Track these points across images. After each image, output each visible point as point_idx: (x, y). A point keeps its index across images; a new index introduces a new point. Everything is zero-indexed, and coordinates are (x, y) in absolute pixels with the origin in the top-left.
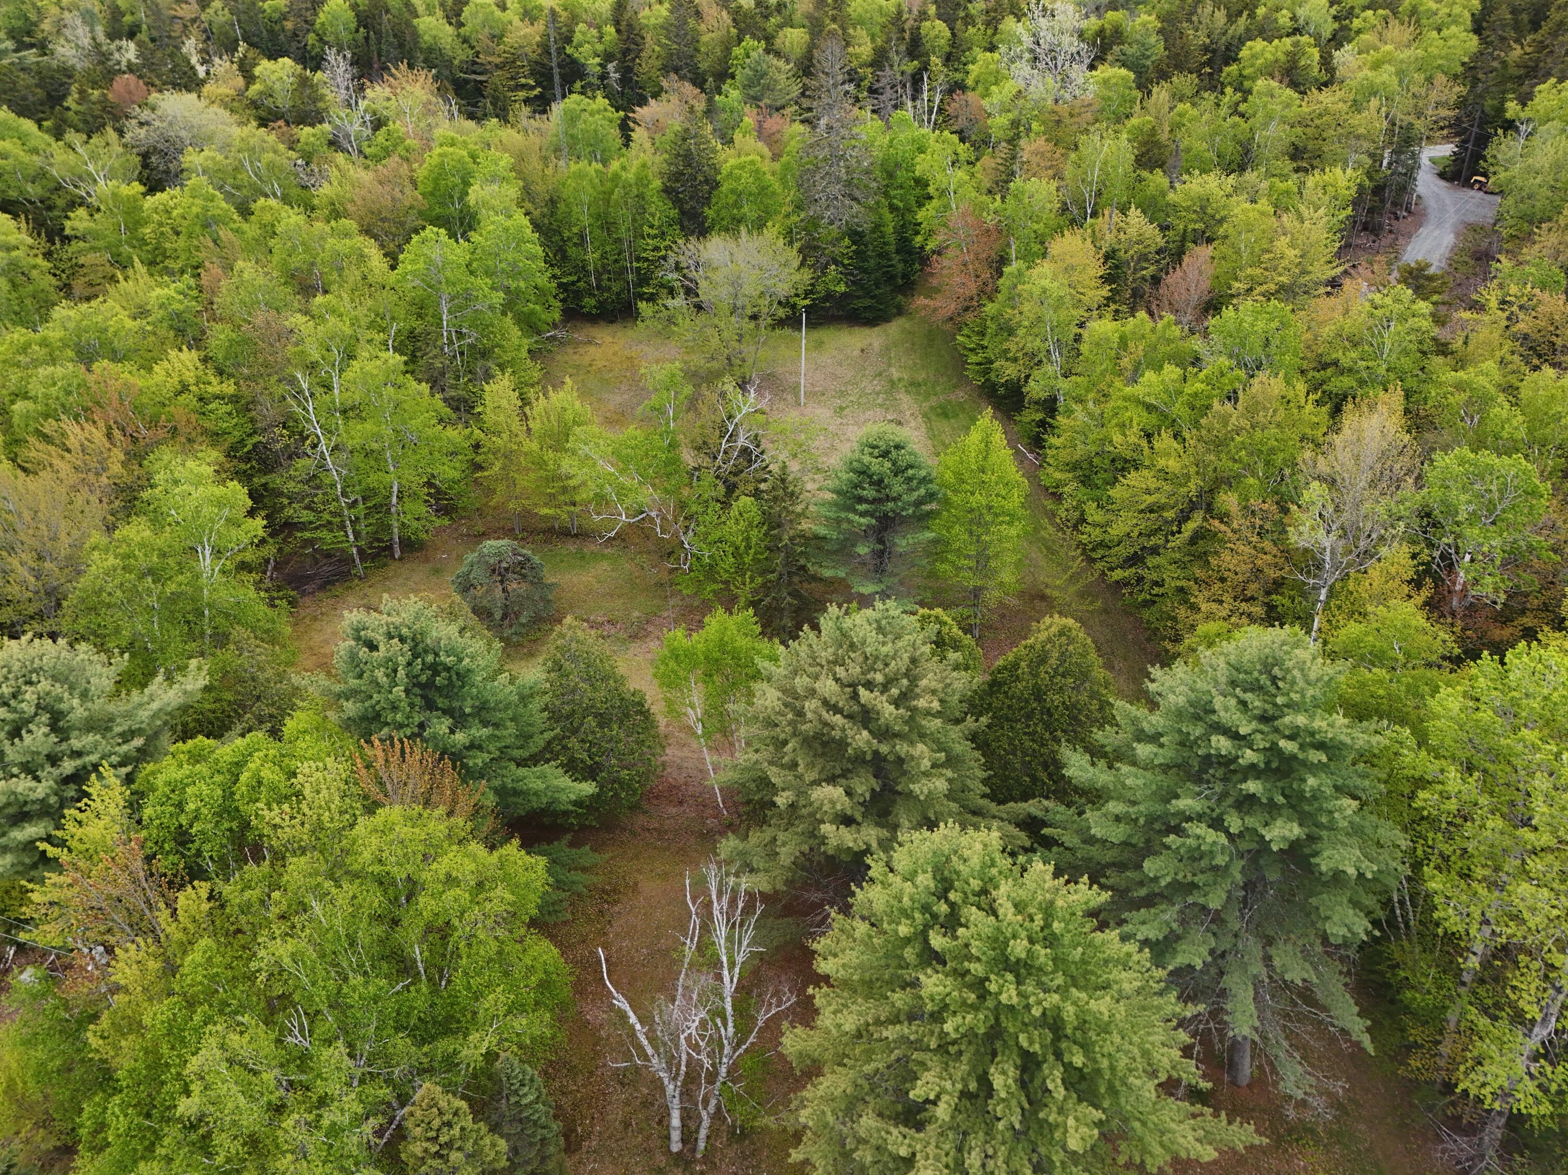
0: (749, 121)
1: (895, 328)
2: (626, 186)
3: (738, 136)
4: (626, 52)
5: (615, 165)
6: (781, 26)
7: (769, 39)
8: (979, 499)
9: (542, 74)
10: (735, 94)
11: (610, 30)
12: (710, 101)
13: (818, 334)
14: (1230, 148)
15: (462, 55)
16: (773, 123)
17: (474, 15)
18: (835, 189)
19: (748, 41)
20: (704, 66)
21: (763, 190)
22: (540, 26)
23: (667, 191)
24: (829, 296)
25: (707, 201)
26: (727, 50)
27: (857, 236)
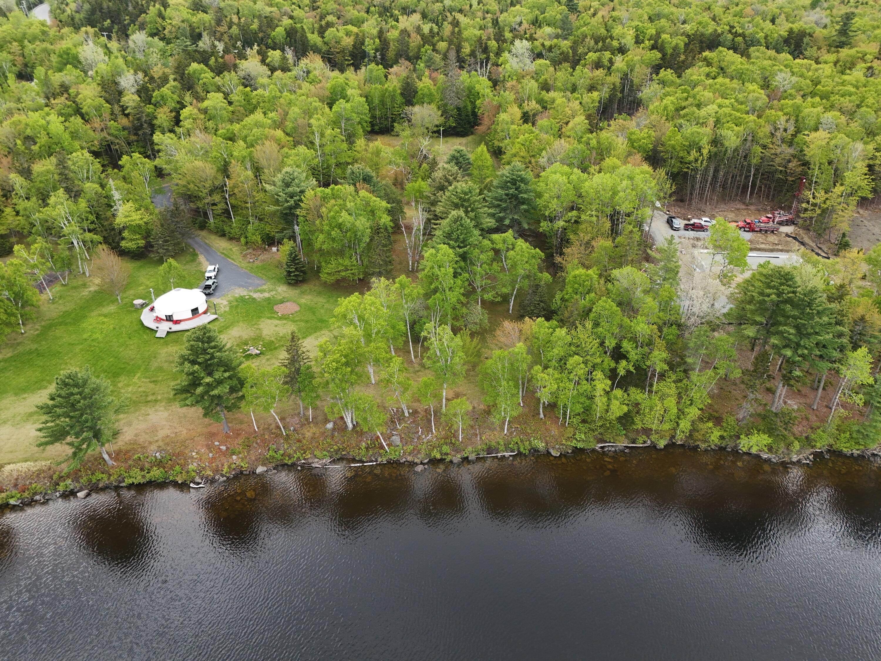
0: (427, 74)
1: (470, 138)
2: (390, 92)
3: (423, 78)
4: (383, 49)
5: (386, 86)
6: (438, 41)
7: (434, 45)
8: (480, 163)
9: (353, 55)
10: (422, 65)
11: (377, 40)
12: (415, 67)
13: (446, 139)
14: (569, 85)
15: (325, 48)
16: (435, 75)
17: (329, 35)
18: (452, 95)
19: (427, 46)
20: (411, 54)
21: (431, 94)
22: (352, 38)
23: (402, 94)
24: (450, 127)
25: (414, 97)
26: (419, 49)
27: (459, 109)
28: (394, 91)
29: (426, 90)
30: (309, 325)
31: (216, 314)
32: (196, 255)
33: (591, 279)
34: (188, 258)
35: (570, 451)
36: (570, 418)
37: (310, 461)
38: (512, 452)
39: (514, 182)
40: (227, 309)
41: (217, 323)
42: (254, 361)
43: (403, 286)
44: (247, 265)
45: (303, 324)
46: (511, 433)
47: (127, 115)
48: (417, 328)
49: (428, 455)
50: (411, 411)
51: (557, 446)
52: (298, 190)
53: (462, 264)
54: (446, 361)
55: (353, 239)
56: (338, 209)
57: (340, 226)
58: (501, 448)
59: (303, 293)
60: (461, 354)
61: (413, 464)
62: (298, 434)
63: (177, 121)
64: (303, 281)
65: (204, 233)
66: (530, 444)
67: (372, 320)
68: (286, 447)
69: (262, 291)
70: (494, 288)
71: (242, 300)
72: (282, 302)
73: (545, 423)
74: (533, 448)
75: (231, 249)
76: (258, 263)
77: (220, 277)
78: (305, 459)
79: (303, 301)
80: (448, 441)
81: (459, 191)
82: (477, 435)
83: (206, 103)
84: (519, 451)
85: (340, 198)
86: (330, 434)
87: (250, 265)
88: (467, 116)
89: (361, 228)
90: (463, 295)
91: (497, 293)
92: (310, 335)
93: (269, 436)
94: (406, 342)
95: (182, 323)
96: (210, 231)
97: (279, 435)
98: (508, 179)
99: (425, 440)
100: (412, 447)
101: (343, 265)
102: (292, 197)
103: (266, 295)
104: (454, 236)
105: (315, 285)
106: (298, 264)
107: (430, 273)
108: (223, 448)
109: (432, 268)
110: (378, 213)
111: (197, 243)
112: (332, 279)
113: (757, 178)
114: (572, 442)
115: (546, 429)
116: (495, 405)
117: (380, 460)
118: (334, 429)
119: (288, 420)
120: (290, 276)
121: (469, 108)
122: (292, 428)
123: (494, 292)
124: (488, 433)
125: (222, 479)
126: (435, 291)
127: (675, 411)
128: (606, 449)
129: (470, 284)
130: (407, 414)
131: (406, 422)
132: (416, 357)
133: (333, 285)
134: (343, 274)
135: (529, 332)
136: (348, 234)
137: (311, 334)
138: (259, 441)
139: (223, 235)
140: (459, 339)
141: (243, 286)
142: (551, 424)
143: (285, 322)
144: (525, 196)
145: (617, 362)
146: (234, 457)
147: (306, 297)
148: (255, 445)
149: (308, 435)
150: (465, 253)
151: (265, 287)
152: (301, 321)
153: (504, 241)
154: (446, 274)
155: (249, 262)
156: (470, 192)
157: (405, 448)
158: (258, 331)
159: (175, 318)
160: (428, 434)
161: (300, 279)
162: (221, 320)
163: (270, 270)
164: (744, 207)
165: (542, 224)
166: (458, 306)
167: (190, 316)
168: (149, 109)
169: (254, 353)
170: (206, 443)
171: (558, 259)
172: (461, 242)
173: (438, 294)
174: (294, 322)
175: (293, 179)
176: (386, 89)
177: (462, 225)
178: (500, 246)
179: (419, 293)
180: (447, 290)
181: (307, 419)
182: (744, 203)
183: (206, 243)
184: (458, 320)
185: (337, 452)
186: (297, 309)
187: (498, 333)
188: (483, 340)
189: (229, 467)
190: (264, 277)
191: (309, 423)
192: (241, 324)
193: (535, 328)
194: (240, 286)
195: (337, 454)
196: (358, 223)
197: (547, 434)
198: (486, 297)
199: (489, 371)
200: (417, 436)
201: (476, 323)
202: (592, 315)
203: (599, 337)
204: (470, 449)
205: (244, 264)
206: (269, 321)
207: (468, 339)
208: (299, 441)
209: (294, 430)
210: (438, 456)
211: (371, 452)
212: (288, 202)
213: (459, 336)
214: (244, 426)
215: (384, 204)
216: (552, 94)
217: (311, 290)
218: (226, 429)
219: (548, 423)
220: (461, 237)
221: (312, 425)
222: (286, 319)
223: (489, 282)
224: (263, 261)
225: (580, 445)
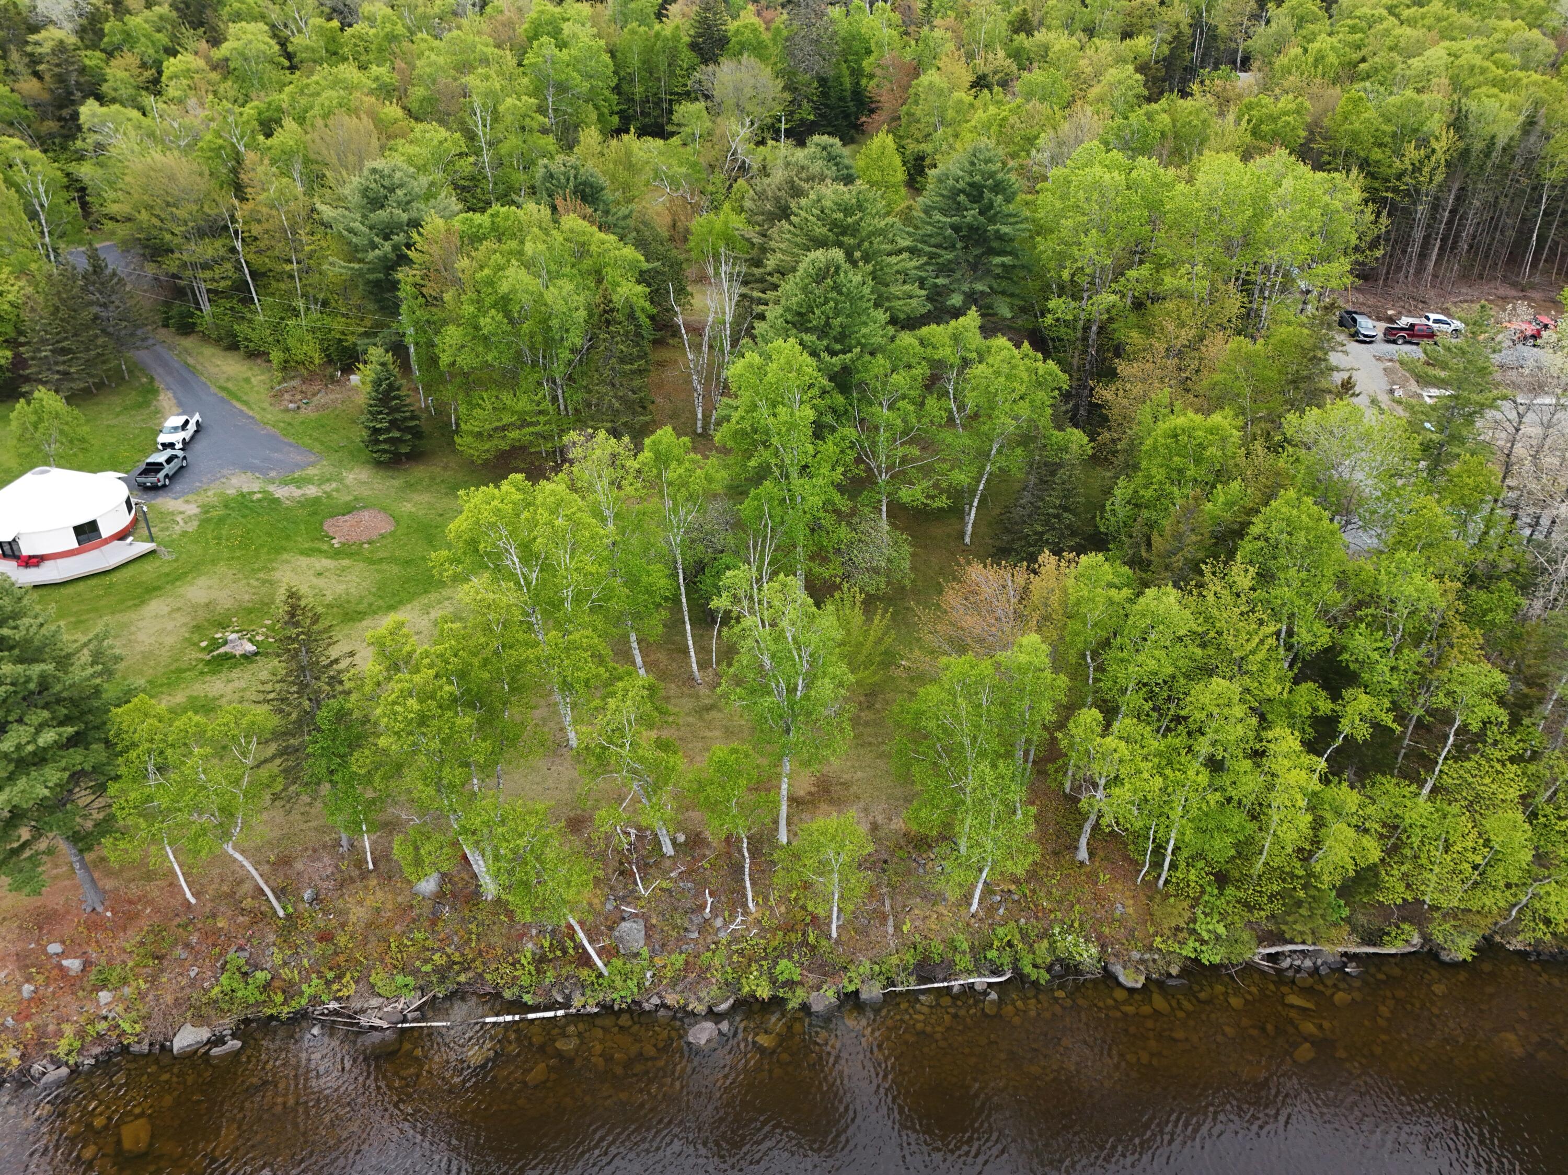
2: (665, 41)
5: (659, 28)
8: (877, 176)
23: (693, 45)
25: (721, 48)
27: (823, 81)
28: (676, 38)
29: (747, 33)
30: (411, 571)
31: (152, 539)
32: (155, 392)
33: (1224, 439)
34: (132, 397)
35: (1174, 971)
36: (1173, 866)
37: (356, 1005)
38: (994, 973)
39: (975, 193)
40: (192, 527)
41: (148, 567)
42: (235, 674)
43: (662, 459)
44: (281, 416)
45: (395, 569)
46: (991, 910)
47: (37, 75)
48: (707, 580)
49: (732, 986)
50: (681, 838)
51: (1136, 955)
52: (405, 217)
53: (840, 399)
54: (792, 690)
55: (539, 339)
56: (502, 261)
57: (504, 303)
58: (964, 961)
59: (410, 486)
60: (841, 669)
61: (684, 1016)
62: (326, 913)
63: (154, 86)
64: (416, 456)
65: (188, 342)
66: (1052, 948)
67: (563, 557)
68: (278, 959)
69: (300, 483)
70: (927, 471)
71: (243, 503)
72: (349, 509)
73: (1092, 877)
74: (1059, 960)
75: (247, 380)
76: (308, 413)
77: (199, 447)
78: (338, 999)
79: (408, 507)
80: (798, 937)
81: (828, 203)
82: (884, 918)
83: (225, 49)
84: (1016, 969)
85: (513, 236)
86: (426, 912)
87: (288, 417)
88: (841, 99)
89: (560, 307)
90: (839, 487)
91: (936, 486)
92: (410, 601)
93: (233, 918)
94: (675, 625)
95: (48, 564)
96: (206, 338)
97: (261, 917)
98: (961, 185)
99: (723, 936)
100: (679, 960)
101: (514, 413)
102: (387, 238)
103: (312, 491)
104: (816, 319)
105: (445, 468)
106: (397, 409)
107: (746, 425)
108: (73, 964)
109: (754, 407)
110: (610, 274)
111: (165, 364)
112: (485, 449)
113: (1550, 224)
114: (1182, 943)
115: (1097, 897)
116: (947, 836)
117: (577, 1001)
118: (440, 897)
119: (299, 866)
120: (377, 442)
121: (847, 82)
122: (307, 894)
123: (926, 483)
124: (919, 908)
125: (56, 1074)
126: (762, 473)
127: (1527, 856)
128: (1286, 963)
129: (858, 460)
130: (668, 849)
131: (665, 874)
132: (702, 666)
133: (486, 463)
134: (514, 434)
135: (1055, 598)
136: (526, 327)
137: (412, 597)
138: (194, 939)
139: (232, 344)
140: (833, 619)
141: (253, 469)
142: (1114, 879)
143: (346, 562)
144: (1005, 229)
145: (1335, 696)
146: (104, 996)
147: (416, 497)
148: (179, 952)
149: (358, 914)
150: (846, 370)
151: (311, 471)
152: (392, 560)
153: (956, 338)
154: (792, 426)
155: (287, 410)
156: (860, 207)
157: (658, 962)
158: (264, 590)
159: (26, 550)
160: (732, 916)
161: (405, 449)
162: (166, 556)
163: (334, 430)
164: (1514, 293)
165: (1051, 304)
166: (828, 521)
167: (74, 544)
168: (92, 59)
169: (238, 652)
170: (20, 946)
171: (1105, 393)
172: (837, 340)
173: (767, 483)
174: (372, 562)
175: (392, 190)
176: (657, 35)
177: (836, 288)
178: (946, 352)
179: (709, 479)
180: (794, 472)
181: (360, 863)
182: (1514, 285)
183: (187, 365)
184: (825, 560)
185: (442, 973)
186: (386, 527)
187: (952, 598)
188: (901, 620)
189: (81, 1034)
190: (318, 447)
191: (364, 875)
192: (222, 568)
193: (1075, 589)
194: (247, 468)
195: (443, 979)
196: (551, 295)
197: (1101, 913)
198: (905, 494)
199: (931, 725)
200: (697, 920)
201: (876, 571)
202: (1246, 546)
203: (1275, 615)
204: (865, 967)
205: (272, 414)
206: (303, 561)
207: (857, 617)
208: (326, 937)
209: (316, 899)
210: (764, 992)
211: (550, 976)
212: (374, 246)
213: (830, 608)
214: (153, 889)
215: (629, 252)
216: (1040, 36)
217: (432, 479)
218: (92, 898)
219: (1104, 877)
220: (836, 322)
221: (373, 882)
222: (350, 555)
223: (916, 452)
224: (324, 407)
225: (1211, 956)
